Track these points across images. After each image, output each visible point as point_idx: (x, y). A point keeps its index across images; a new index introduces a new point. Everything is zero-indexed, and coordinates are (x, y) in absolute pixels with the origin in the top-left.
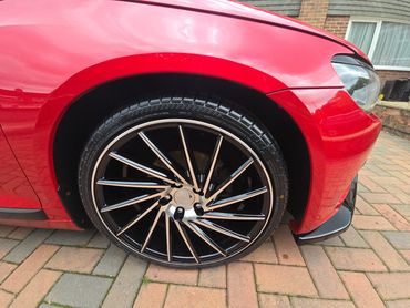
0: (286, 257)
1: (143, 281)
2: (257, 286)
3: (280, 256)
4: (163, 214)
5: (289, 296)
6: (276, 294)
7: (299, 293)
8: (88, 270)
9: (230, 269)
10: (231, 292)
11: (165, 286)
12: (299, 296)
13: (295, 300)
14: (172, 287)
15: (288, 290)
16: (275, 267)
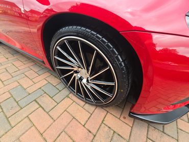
0: (125, 118)
1: (67, 96)
2: (103, 120)
3: (122, 116)
4: (75, 77)
5: (114, 132)
6: (110, 128)
7: (120, 134)
8: (55, 85)
9: (97, 109)
10: (92, 116)
11: (72, 101)
12: (119, 135)
13: (116, 135)
14: (74, 103)
15: (115, 130)
16: (117, 119)
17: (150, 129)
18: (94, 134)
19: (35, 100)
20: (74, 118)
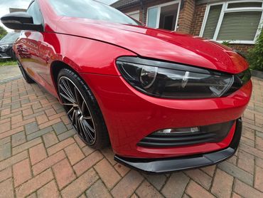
0: (120, 166)
2: (95, 165)
3: (118, 165)
5: (100, 178)
7: (105, 181)
10: (86, 159)
11: (74, 142)
12: (103, 182)
15: (102, 176)
16: (110, 166)
17: (143, 184)
18: (78, 175)
19: (41, 136)
20: (67, 157)
